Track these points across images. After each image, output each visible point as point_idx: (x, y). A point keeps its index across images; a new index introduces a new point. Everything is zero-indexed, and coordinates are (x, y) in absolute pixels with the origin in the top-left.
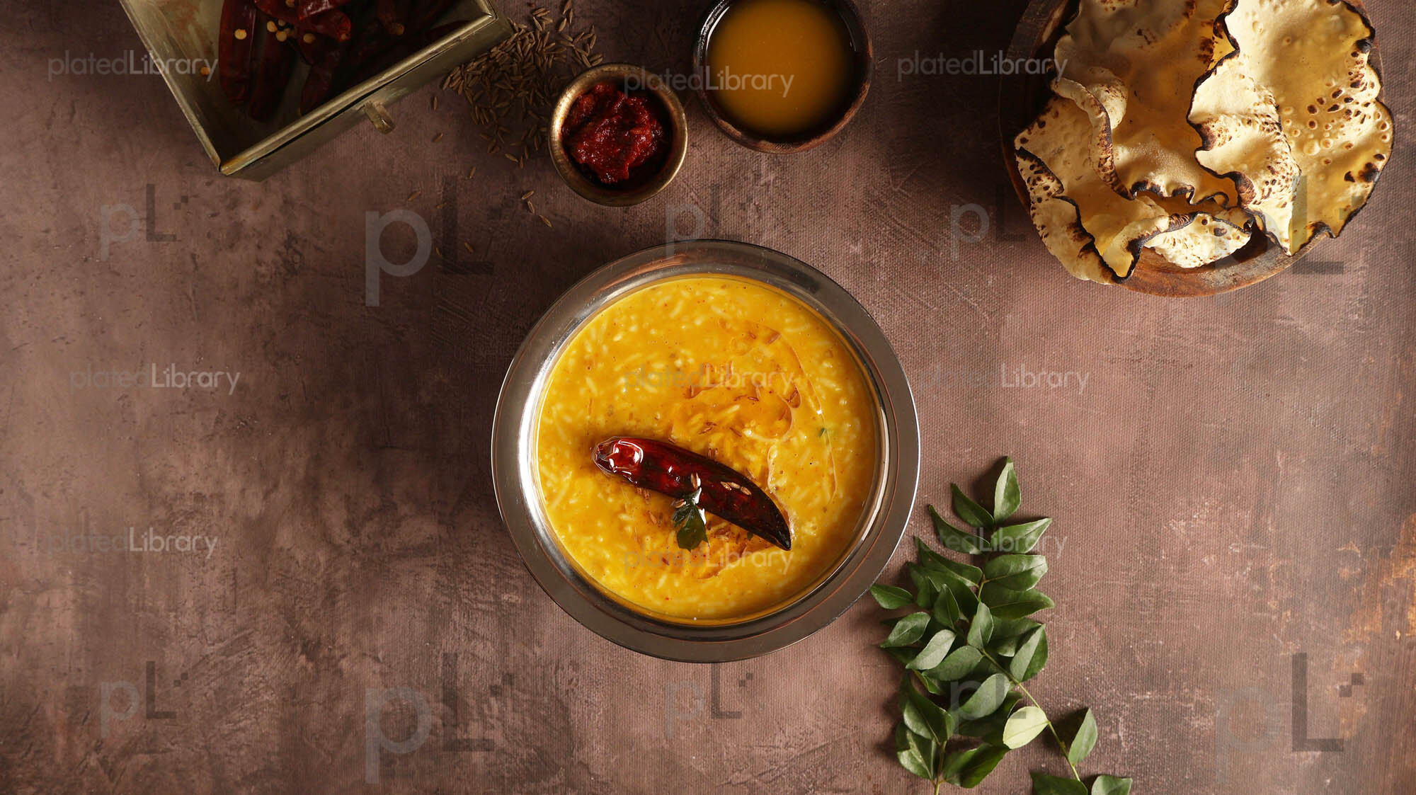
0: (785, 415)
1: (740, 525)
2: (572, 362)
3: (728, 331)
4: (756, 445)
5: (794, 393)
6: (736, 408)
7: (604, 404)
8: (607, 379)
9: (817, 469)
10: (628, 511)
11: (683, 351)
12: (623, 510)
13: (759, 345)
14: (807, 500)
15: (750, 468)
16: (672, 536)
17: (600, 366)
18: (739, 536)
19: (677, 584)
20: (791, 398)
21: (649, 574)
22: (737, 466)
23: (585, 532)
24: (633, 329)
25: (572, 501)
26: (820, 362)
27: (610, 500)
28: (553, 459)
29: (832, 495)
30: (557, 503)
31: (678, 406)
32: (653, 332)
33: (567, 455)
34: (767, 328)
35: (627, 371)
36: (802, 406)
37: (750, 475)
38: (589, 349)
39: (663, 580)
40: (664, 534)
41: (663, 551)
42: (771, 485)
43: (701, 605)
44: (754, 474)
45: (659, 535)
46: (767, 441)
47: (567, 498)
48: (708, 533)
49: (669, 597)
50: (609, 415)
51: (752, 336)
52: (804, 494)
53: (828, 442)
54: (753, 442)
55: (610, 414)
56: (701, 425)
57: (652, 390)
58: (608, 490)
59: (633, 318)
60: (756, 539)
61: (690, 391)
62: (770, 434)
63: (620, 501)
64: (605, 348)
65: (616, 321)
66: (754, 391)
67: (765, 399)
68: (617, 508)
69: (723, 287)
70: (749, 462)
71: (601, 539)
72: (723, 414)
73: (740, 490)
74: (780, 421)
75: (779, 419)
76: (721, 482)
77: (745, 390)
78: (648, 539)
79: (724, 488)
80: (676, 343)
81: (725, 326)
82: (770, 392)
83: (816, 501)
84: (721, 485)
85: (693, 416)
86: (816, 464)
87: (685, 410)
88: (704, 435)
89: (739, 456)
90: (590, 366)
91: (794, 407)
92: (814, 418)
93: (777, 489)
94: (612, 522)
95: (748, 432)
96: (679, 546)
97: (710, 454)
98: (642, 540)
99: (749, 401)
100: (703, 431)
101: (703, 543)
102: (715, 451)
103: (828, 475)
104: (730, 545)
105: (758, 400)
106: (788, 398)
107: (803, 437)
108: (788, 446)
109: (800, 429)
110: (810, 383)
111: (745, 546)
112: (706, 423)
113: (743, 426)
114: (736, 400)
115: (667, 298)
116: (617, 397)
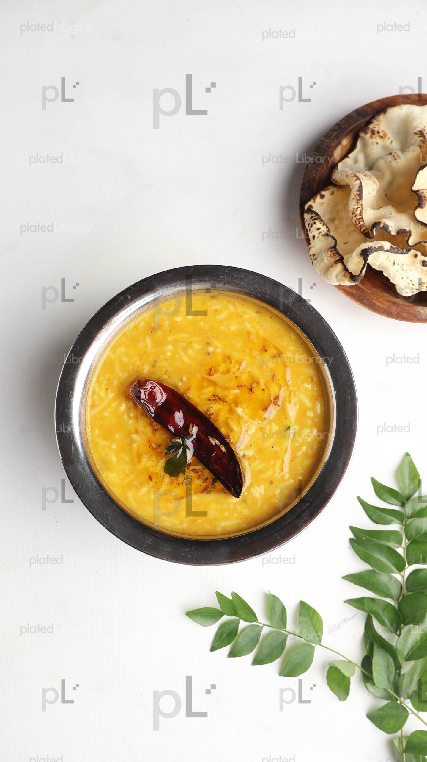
1: (212, 471)
3: (251, 341)
4: (241, 420)
5: (278, 397)
6: (237, 391)
7: (152, 358)
8: (160, 343)
9: (276, 453)
10: (139, 433)
11: (216, 343)
12: (137, 432)
14: (262, 472)
15: (231, 436)
16: (162, 463)
17: (159, 333)
18: (207, 479)
19: (152, 497)
21: (136, 483)
22: (223, 431)
23: (105, 438)
25: (106, 414)
26: (303, 382)
27: (131, 422)
28: (105, 382)
30: (95, 411)
31: (199, 377)
32: (202, 324)
33: (116, 383)
34: (276, 348)
35: (175, 343)
36: (280, 407)
37: (229, 439)
39: (144, 490)
40: (157, 459)
41: (151, 470)
45: (154, 458)
46: (250, 420)
47: (103, 411)
48: (188, 469)
49: (143, 504)
50: (152, 367)
52: (261, 466)
54: (239, 418)
56: (209, 395)
57: (186, 360)
58: (132, 415)
60: (219, 485)
61: (211, 369)
62: (254, 417)
63: (137, 426)
64: (167, 322)
66: (253, 385)
67: (258, 392)
68: (133, 430)
69: (257, 312)
70: (232, 430)
71: (114, 447)
72: (226, 393)
73: (219, 446)
74: (263, 411)
75: (263, 410)
76: (209, 437)
77: (247, 382)
78: (145, 459)
79: (209, 441)
80: (214, 336)
81: (248, 337)
82: (263, 390)
83: (268, 474)
84: (208, 439)
85: (207, 387)
86: (277, 448)
87: (203, 381)
88: (209, 402)
89: (227, 425)
90: (153, 331)
91: (276, 405)
92: (286, 417)
93: (244, 456)
94: (126, 438)
95: (239, 411)
96: (164, 471)
97: (207, 416)
98: (140, 458)
99: (247, 390)
100: (210, 399)
101: (181, 475)
102: (212, 415)
103: (282, 459)
104: (199, 482)
105: (253, 391)
106: (274, 398)
107: (275, 428)
108: (261, 430)
109: (274, 421)
110: (291, 394)
111: (208, 487)
112: (214, 395)
113: (237, 406)
114: (238, 387)
115: (218, 306)
116: (162, 357)
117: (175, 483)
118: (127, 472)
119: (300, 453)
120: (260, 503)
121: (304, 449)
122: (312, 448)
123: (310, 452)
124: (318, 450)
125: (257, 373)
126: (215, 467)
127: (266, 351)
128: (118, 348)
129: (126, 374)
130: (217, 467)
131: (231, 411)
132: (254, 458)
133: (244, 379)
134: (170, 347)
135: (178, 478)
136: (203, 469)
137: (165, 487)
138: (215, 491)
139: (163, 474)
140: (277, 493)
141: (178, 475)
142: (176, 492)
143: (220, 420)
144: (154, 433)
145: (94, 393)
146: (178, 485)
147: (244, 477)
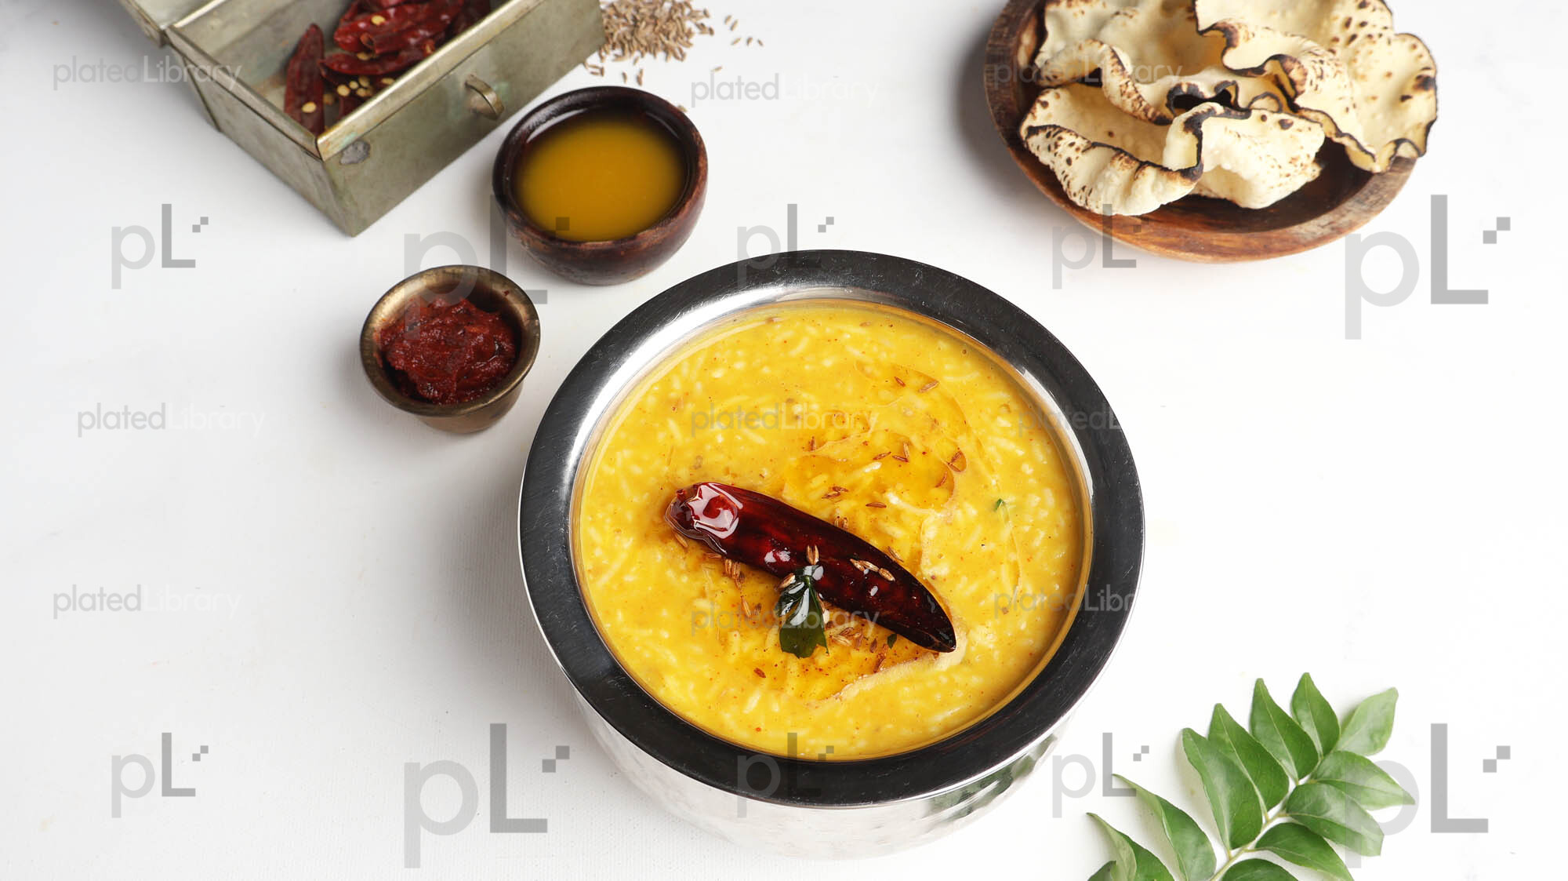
0: (944, 481)
1: (880, 621)
2: (652, 401)
3: (868, 376)
4: (902, 516)
5: (958, 456)
6: (877, 466)
7: (690, 455)
9: (992, 554)
10: (709, 595)
11: (805, 395)
12: (702, 595)
13: (908, 395)
14: (978, 598)
15: (895, 548)
16: (773, 636)
17: (690, 408)
18: (874, 643)
19: (776, 708)
20: (953, 460)
21: (733, 691)
22: (875, 543)
23: (642, 624)
24: (739, 366)
25: (629, 578)
26: (993, 417)
27: (685, 579)
28: (608, 520)
31: (793, 461)
32: (766, 370)
33: (630, 516)
34: (920, 375)
36: (968, 471)
37: (893, 555)
38: (677, 385)
39: (754, 701)
40: (761, 633)
41: (757, 657)
42: (926, 572)
44: (902, 554)
45: (754, 633)
46: (919, 512)
47: (620, 574)
48: (827, 633)
49: (762, 728)
50: (696, 468)
51: (900, 383)
52: (974, 588)
53: (1007, 519)
54: (898, 515)
55: (698, 467)
56: (824, 490)
57: (759, 440)
58: (682, 566)
59: (740, 353)
60: (904, 645)
61: (812, 443)
62: (925, 503)
63: (698, 584)
64: (699, 386)
65: (718, 355)
66: (902, 450)
67: (916, 461)
68: (694, 593)
69: (862, 325)
70: (892, 539)
71: (665, 635)
72: (858, 475)
73: (877, 574)
74: (938, 488)
75: (937, 486)
76: (851, 560)
77: (888, 447)
78: (735, 639)
79: (855, 567)
80: (797, 386)
81: (863, 370)
82: (924, 453)
84: (852, 564)
85: (815, 476)
86: (991, 546)
87: (803, 470)
88: (827, 501)
89: (877, 531)
90: (676, 406)
91: (958, 470)
92: (986, 487)
93: (933, 578)
94: (684, 612)
95: (893, 499)
96: (783, 651)
97: (837, 523)
98: (726, 640)
99: (894, 461)
100: (829, 496)
101: (818, 649)
102: (845, 521)
103: (1008, 562)
104: (861, 655)
105: (906, 460)
106: (949, 460)
107: (972, 511)
108: (949, 522)
109: (965, 499)
110: (979, 444)
111: (883, 658)
112: (832, 486)
113: (885, 492)
114: (875, 459)
115: (788, 334)
116: (709, 447)
117: (812, 668)
118: (707, 675)
119: (1037, 543)
120: (997, 656)
121: (1042, 534)
122: (1058, 526)
123: (1055, 534)
124: (1070, 526)
125: (899, 426)
126: (884, 612)
127: (903, 385)
128: (618, 453)
129: (646, 496)
130: (888, 612)
131: (876, 506)
132: (954, 576)
133: (880, 442)
135: (816, 659)
136: (860, 627)
137: (793, 683)
138: (900, 663)
139: (782, 656)
140: (1023, 627)
141: (813, 652)
142: (820, 685)
143: (863, 526)
144: (739, 586)
145: (593, 545)
146: (821, 670)
147: (950, 614)
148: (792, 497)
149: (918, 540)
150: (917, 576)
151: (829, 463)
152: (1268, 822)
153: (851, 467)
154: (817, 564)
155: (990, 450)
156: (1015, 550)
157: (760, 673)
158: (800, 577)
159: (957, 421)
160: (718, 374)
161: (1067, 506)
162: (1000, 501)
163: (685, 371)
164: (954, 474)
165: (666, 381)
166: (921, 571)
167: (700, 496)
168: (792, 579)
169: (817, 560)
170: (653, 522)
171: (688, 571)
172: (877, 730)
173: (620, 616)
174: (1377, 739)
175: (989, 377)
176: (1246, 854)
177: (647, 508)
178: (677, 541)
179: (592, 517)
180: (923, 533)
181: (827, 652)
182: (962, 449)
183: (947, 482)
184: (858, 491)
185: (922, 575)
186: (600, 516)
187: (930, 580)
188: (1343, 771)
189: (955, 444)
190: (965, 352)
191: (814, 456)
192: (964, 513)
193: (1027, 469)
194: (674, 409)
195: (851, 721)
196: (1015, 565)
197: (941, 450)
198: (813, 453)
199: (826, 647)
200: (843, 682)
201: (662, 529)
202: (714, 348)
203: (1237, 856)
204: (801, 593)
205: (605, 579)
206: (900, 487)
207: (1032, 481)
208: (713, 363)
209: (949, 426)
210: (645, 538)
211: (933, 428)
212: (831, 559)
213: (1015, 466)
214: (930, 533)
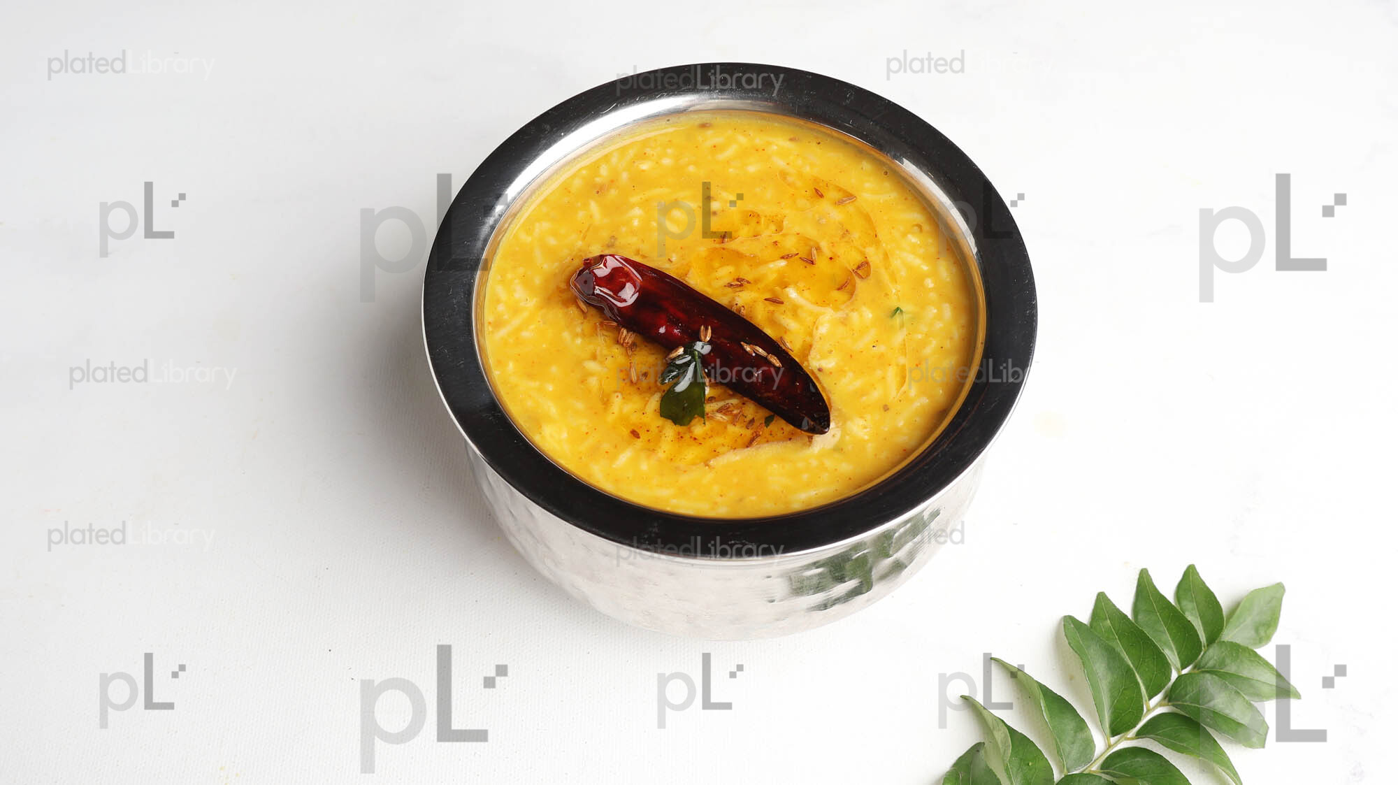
0: (846, 286)
1: (761, 402)
2: (577, 183)
3: (789, 184)
4: (799, 311)
5: (864, 265)
6: (783, 263)
7: (605, 235)
8: (616, 209)
9: (881, 356)
10: (599, 357)
12: (594, 357)
13: (825, 206)
14: (862, 393)
15: (788, 338)
16: (654, 402)
17: (613, 193)
18: (752, 421)
20: (859, 267)
21: (606, 446)
22: (769, 331)
23: (530, 376)
24: (667, 162)
25: (526, 334)
26: (904, 235)
27: (579, 341)
28: (517, 281)
29: (898, 390)
32: (692, 169)
33: (538, 281)
34: (840, 190)
35: (645, 204)
36: (871, 280)
37: (784, 344)
39: (625, 457)
40: (643, 398)
41: (635, 419)
42: (813, 363)
43: (674, 501)
44: (793, 345)
45: (636, 397)
46: (816, 309)
47: (519, 329)
48: (709, 408)
50: (607, 244)
51: (819, 194)
52: (858, 383)
53: (902, 326)
54: (795, 311)
55: (609, 243)
56: (728, 279)
58: (579, 330)
59: (669, 151)
60: (780, 426)
62: (824, 303)
63: (591, 347)
64: (625, 176)
65: (648, 150)
66: (810, 253)
67: (822, 264)
68: (586, 355)
69: (791, 140)
70: (786, 331)
71: (550, 388)
72: (762, 270)
73: (766, 358)
74: (839, 291)
75: (839, 289)
76: (742, 343)
77: (797, 250)
78: (617, 402)
79: (745, 350)
80: (718, 186)
81: (785, 179)
82: (831, 258)
83: (876, 395)
84: (742, 347)
85: (721, 266)
86: (881, 348)
87: (711, 260)
88: (730, 290)
89: (773, 322)
90: (600, 190)
91: (861, 277)
92: (886, 295)
93: (820, 370)
94: (573, 371)
95: (792, 293)
96: (661, 416)
97: (734, 309)
98: (608, 400)
99: (800, 261)
100: (731, 285)
101: (697, 420)
102: (743, 309)
103: (897, 365)
104: (736, 430)
105: (812, 263)
106: (854, 268)
107: (868, 315)
108: (844, 322)
109: (864, 304)
110: (886, 256)
111: (758, 436)
112: (737, 277)
113: (786, 287)
114: (783, 258)
115: (718, 140)
116: (624, 229)
117: (687, 436)
118: (585, 429)
119: (928, 351)
120: (870, 448)
121: (934, 344)
122: (951, 338)
123: (948, 344)
124: (963, 340)
125: (811, 231)
126: (766, 395)
127: (822, 196)
128: (537, 225)
129: (556, 264)
130: (771, 395)
131: (775, 301)
132: (842, 372)
133: (790, 244)
134: (637, 212)
135: (692, 428)
136: (741, 405)
137: (667, 445)
138: (773, 441)
139: (660, 421)
140: (901, 424)
141: (690, 421)
142: (692, 453)
143: (760, 316)
144: (630, 353)
145: (498, 301)
146: (695, 439)
147: (830, 404)
148: (697, 281)
149: (811, 335)
150: (804, 365)
151: (738, 256)
152: (1149, 711)
153: (755, 261)
154: (708, 342)
155: (896, 263)
156: (905, 354)
157: (635, 434)
158: (689, 350)
159: (869, 234)
160: (645, 166)
161: (963, 320)
162: (898, 309)
163: (614, 160)
164: (857, 280)
165: (595, 167)
166: (808, 361)
167: (605, 265)
168: (681, 351)
169: (708, 339)
170: (558, 288)
171: (583, 335)
172: (741, 500)
173: (511, 365)
174: (1262, 633)
175: (906, 199)
176: (1126, 742)
177: (555, 275)
178: (578, 307)
179: (502, 277)
180: (817, 328)
181: (704, 423)
182: (869, 259)
183: (849, 287)
184: (761, 286)
185: (809, 365)
186: (509, 276)
187: (816, 371)
188: (1228, 661)
189: (862, 253)
190: (886, 173)
191: (724, 249)
192: (861, 316)
193: (930, 283)
194: (598, 192)
195: (716, 489)
196: (903, 368)
197: (850, 258)
198: (722, 245)
199: (704, 418)
200: (715, 453)
201: (565, 296)
202: (646, 143)
203: (1116, 743)
204: (688, 364)
205: (503, 332)
206: (801, 285)
207: (933, 296)
208: (643, 156)
209: (860, 238)
210: (548, 301)
211: (843, 236)
212: (722, 340)
213: (917, 281)
214: (823, 330)
